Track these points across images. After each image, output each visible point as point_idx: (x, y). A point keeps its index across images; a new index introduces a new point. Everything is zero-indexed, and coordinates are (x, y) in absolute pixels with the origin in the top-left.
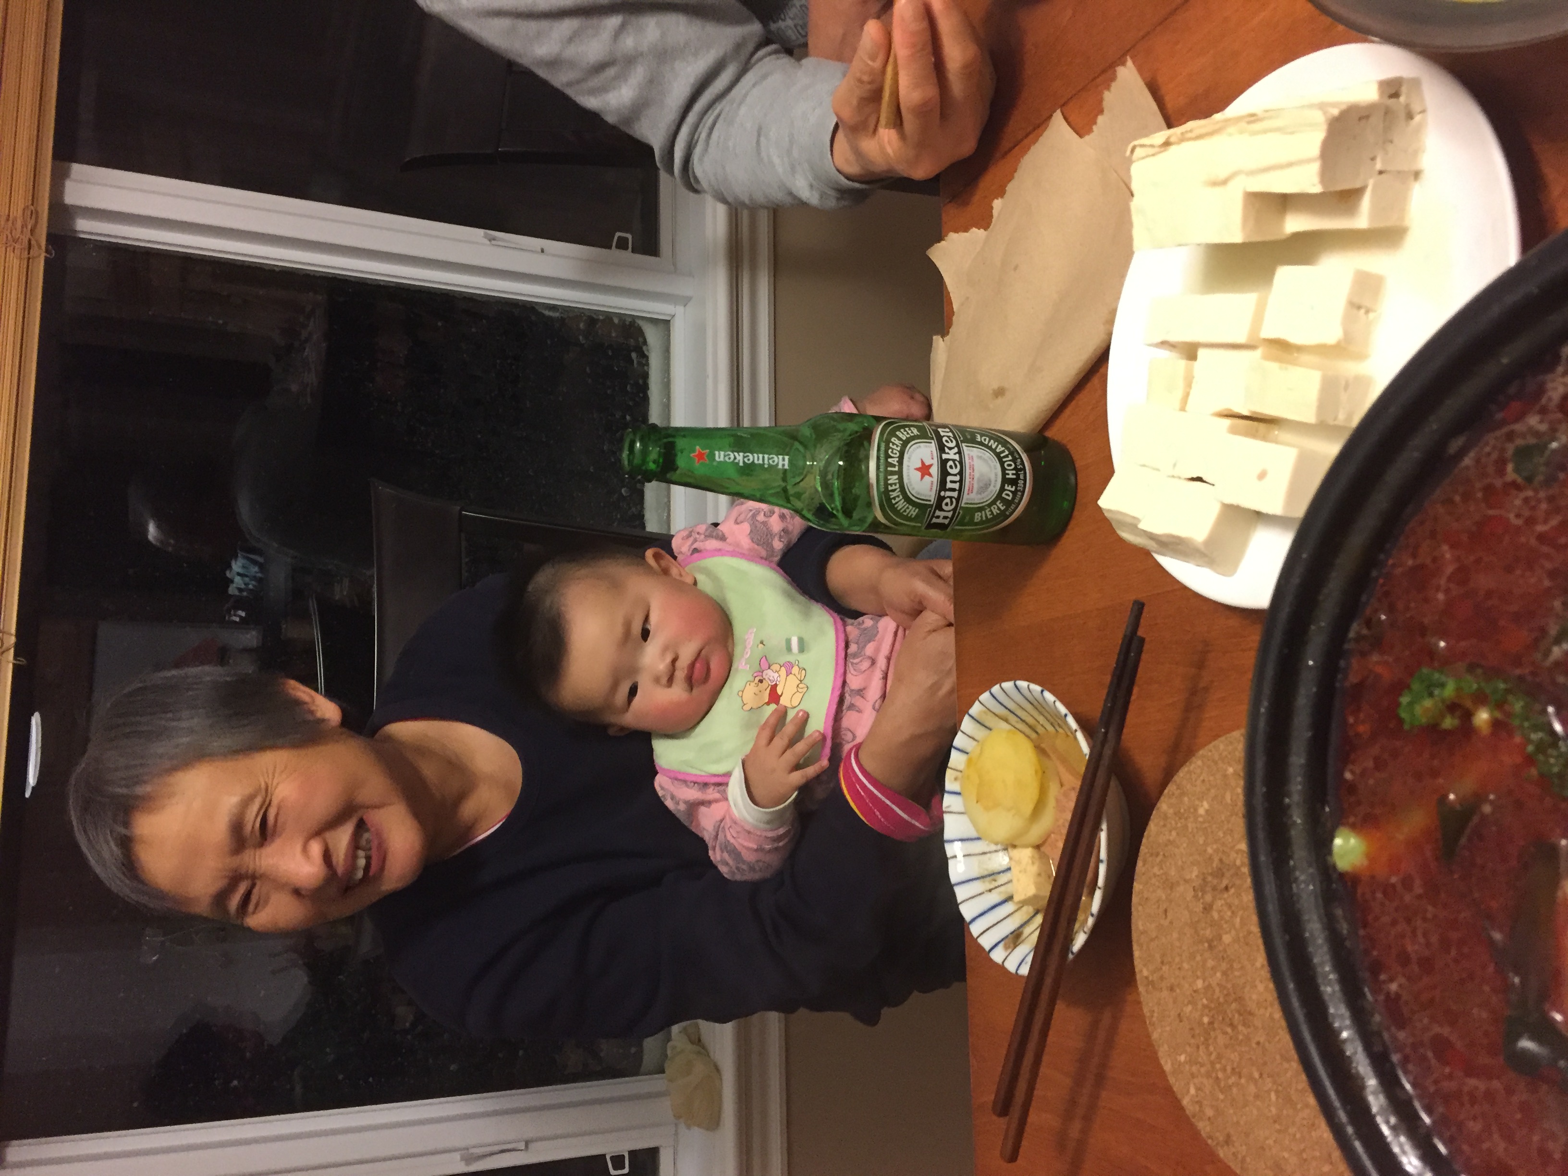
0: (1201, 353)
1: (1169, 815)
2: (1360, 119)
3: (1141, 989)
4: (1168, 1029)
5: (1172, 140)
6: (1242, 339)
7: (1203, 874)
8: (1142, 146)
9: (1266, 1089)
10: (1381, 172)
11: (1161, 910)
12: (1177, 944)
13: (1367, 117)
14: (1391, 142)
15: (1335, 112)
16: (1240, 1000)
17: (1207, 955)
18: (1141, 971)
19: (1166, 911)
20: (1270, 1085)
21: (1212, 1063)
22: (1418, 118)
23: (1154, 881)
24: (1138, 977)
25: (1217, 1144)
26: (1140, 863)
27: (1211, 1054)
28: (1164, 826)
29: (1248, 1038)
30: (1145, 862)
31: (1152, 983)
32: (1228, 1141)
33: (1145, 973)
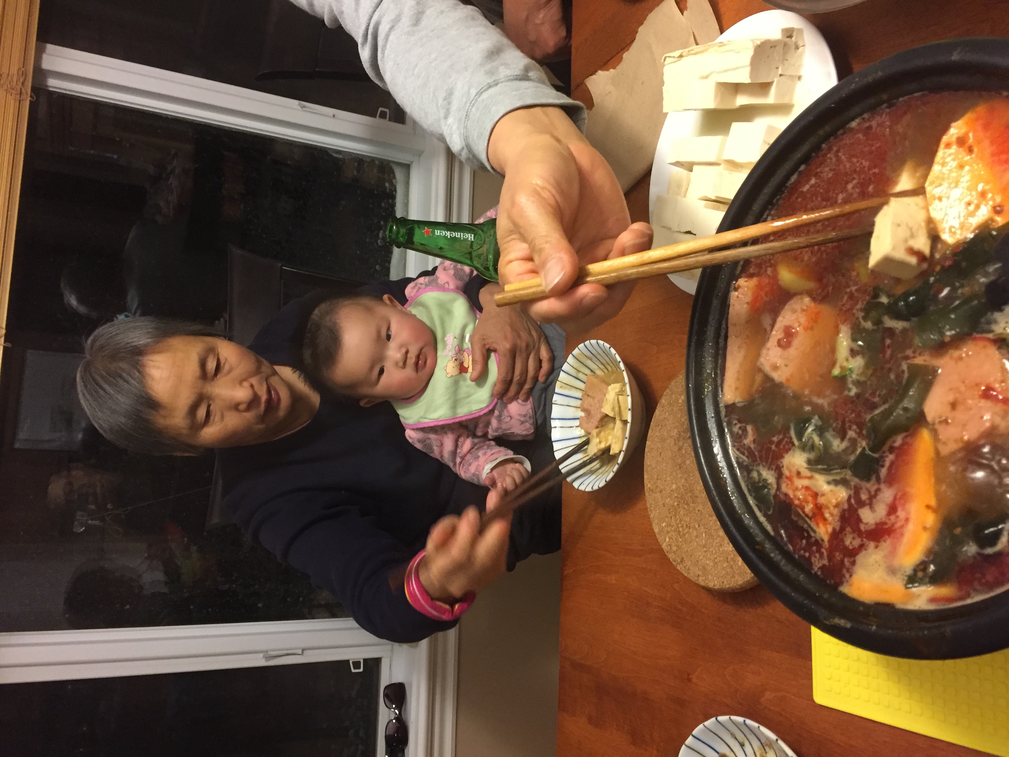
0: (695, 168)
1: (665, 405)
2: (771, 47)
3: (647, 494)
4: (658, 511)
5: (684, 54)
6: (712, 160)
7: (679, 432)
8: (669, 57)
9: (701, 532)
10: (781, 75)
11: (659, 453)
12: (665, 468)
13: (775, 46)
14: (787, 60)
15: (759, 43)
16: (692, 491)
17: (679, 472)
18: (647, 485)
19: (661, 453)
20: (703, 530)
21: (677, 524)
22: (801, 49)
23: (656, 439)
24: (645, 488)
25: (677, 563)
26: (650, 431)
27: (677, 520)
28: (663, 410)
29: (694, 509)
30: (652, 430)
31: (652, 490)
32: (682, 560)
33: (649, 486)
